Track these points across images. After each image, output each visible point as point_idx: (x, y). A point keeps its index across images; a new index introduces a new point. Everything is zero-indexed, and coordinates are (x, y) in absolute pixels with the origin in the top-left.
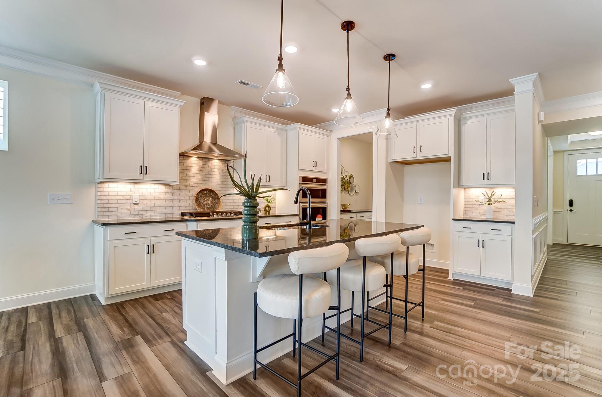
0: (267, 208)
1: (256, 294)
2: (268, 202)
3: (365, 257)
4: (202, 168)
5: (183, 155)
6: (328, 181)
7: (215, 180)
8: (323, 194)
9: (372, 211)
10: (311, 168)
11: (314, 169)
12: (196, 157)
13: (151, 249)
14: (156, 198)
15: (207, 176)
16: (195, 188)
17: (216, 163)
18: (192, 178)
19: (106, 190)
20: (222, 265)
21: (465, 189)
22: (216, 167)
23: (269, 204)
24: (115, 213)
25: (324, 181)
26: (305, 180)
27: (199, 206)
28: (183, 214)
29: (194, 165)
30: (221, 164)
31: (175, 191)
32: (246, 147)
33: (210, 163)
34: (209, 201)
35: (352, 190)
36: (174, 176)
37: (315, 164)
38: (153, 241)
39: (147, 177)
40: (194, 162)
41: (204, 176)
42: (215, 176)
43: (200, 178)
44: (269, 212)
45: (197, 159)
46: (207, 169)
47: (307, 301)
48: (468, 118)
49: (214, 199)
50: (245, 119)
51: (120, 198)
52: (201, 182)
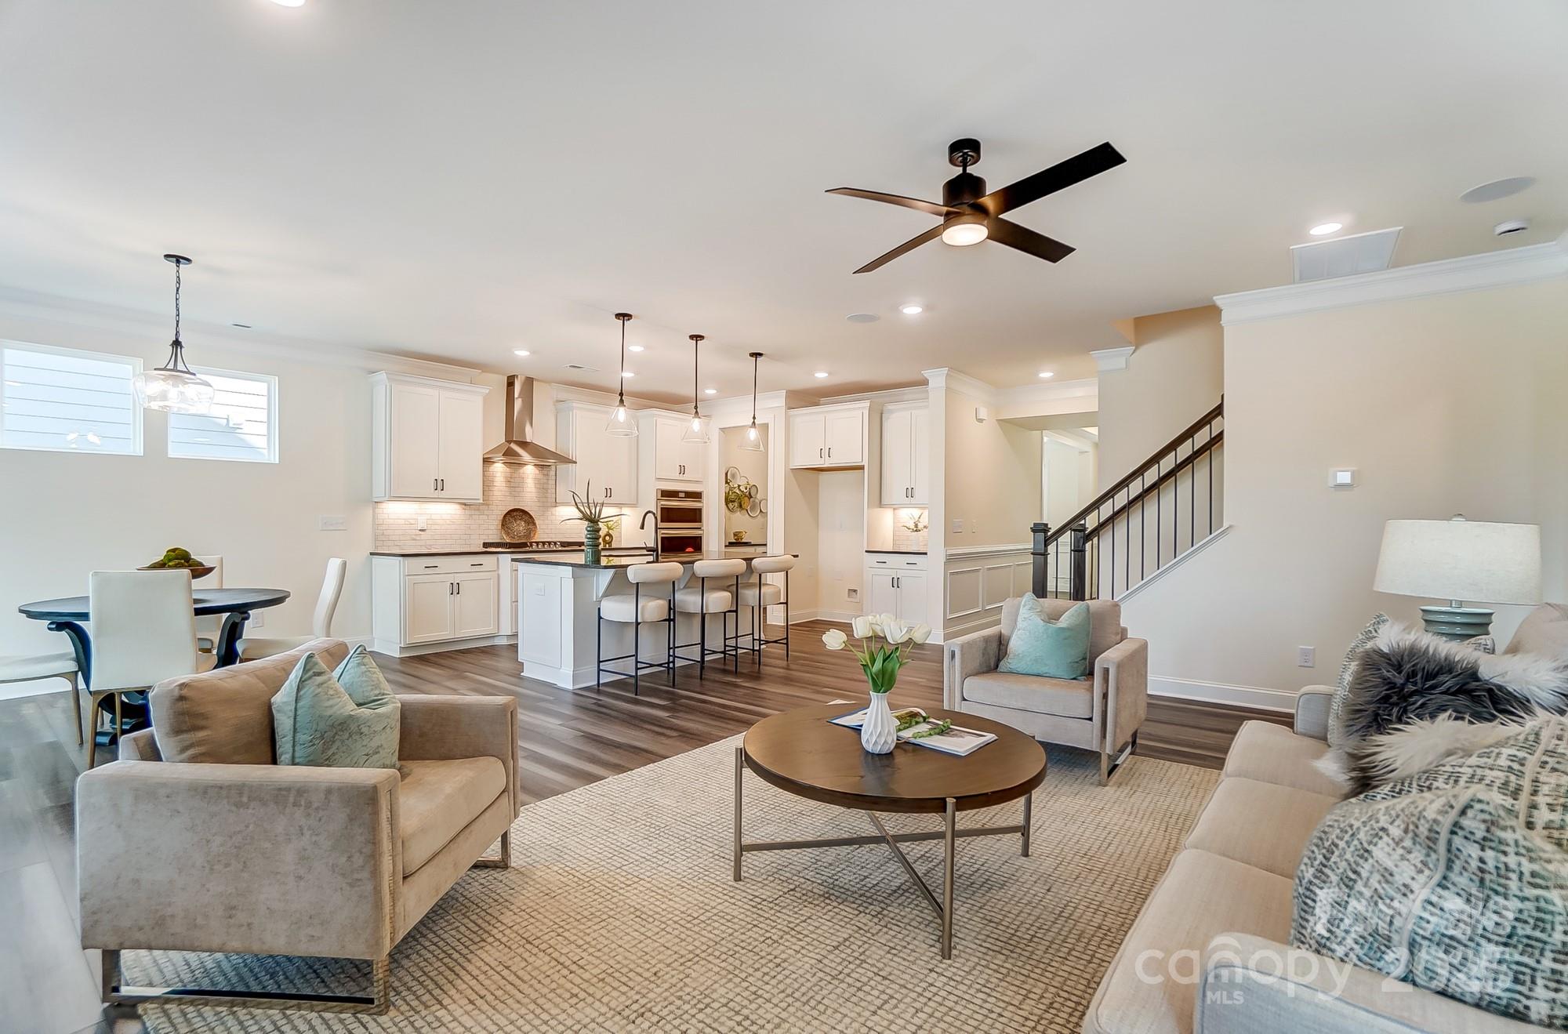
0: (607, 538)
1: (599, 609)
2: (609, 528)
3: (703, 578)
4: (509, 479)
5: (487, 461)
6: (704, 496)
7: (529, 495)
8: (695, 516)
9: (766, 545)
10: (676, 475)
11: (681, 477)
12: (501, 463)
13: (455, 589)
14: (448, 522)
15: (517, 489)
16: (500, 508)
17: (530, 471)
18: (496, 493)
19: (386, 511)
20: (569, 584)
21: (894, 509)
22: (531, 476)
23: (610, 532)
24: (396, 543)
25: (697, 496)
26: (667, 494)
27: (508, 534)
28: (486, 545)
29: (498, 474)
30: (537, 472)
31: (473, 512)
32: (576, 448)
33: (521, 471)
34: (520, 527)
35: (753, 508)
36: (476, 493)
37: (682, 470)
38: (457, 579)
39: (443, 494)
40: (499, 468)
41: (513, 489)
42: (528, 490)
43: (507, 493)
44: (610, 543)
45: (503, 465)
46: (516, 480)
47: (643, 607)
48: (892, 412)
49: (528, 523)
50: (574, 405)
51: (403, 522)
52: (509, 499)
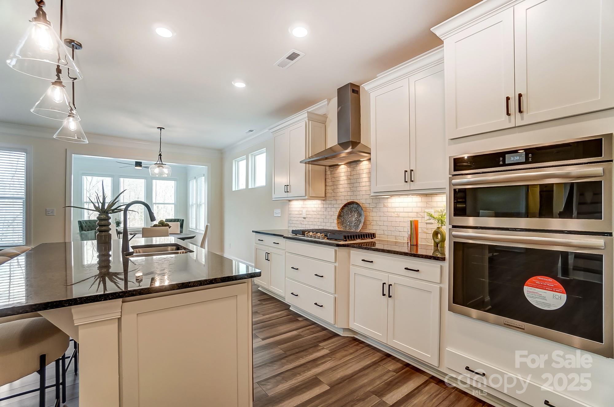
4: (349, 177)
7: (364, 188)
12: (344, 164)
13: (267, 257)
15: (355, 185)
16: (341, 202)
17: (364, 166)
18: (341, 190)
19: (292, 206)
38: (269, 251)
40: (343, 170)
41: (352, 185)
43: (348, 189)
45: (345, 166)
46: (355, 177)
52: (349, 194)
